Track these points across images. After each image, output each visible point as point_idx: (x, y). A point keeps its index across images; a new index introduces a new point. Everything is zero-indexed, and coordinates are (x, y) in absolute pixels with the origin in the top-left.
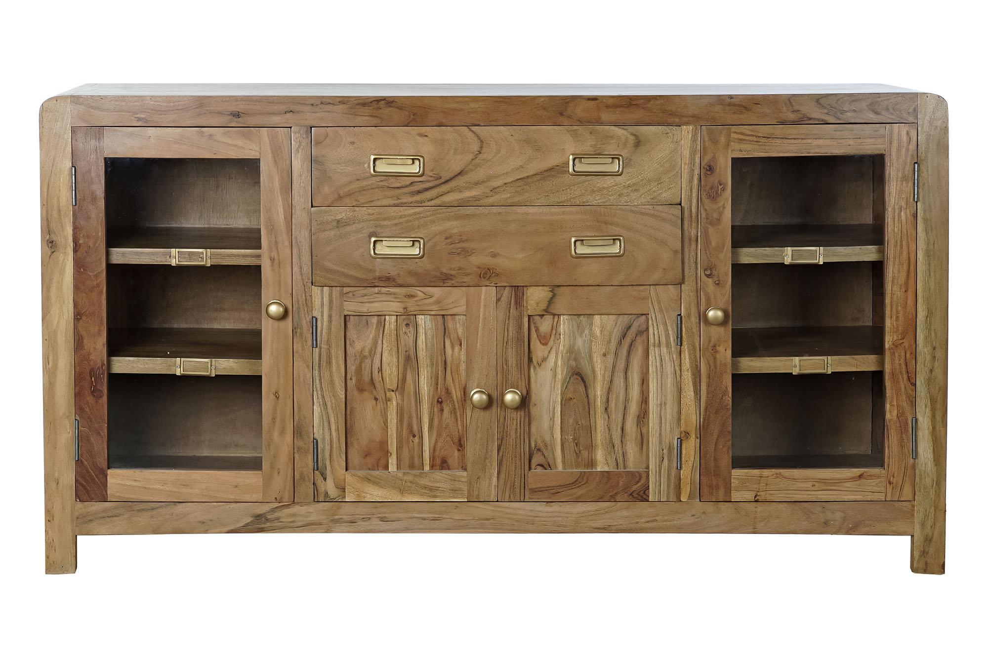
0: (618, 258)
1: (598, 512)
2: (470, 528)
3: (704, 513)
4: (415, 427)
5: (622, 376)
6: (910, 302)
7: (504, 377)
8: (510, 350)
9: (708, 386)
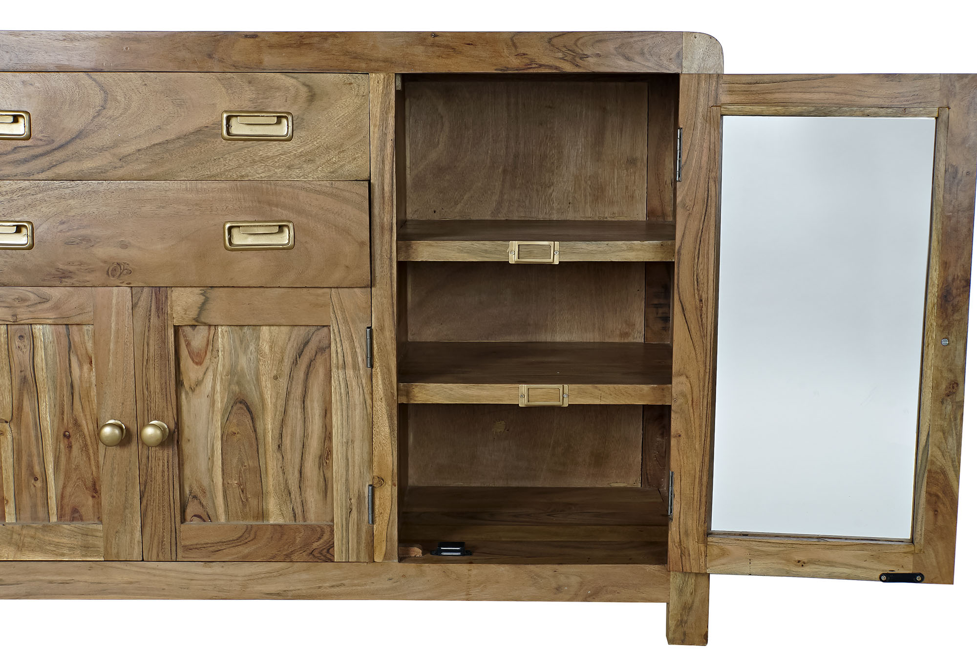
0: (286, 251)
1: (271, 575)
3: (404, 576)
4: (37, 469)
5: (299, 406)
7: (146, 405)
8: (152, 370)
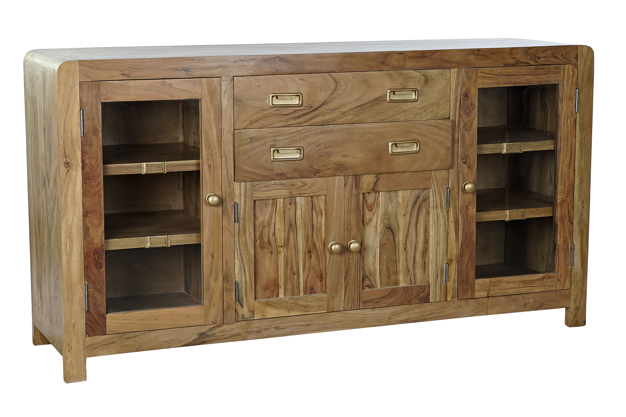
0: (415, 154)
1: (401, 312)
2: (328, 328)
3: (460, 306)
4: (295, 269)
5: (414, 228)
6: (571, 175)
7: (349, 233)
8: (352, 215)
9: (463, 230)
